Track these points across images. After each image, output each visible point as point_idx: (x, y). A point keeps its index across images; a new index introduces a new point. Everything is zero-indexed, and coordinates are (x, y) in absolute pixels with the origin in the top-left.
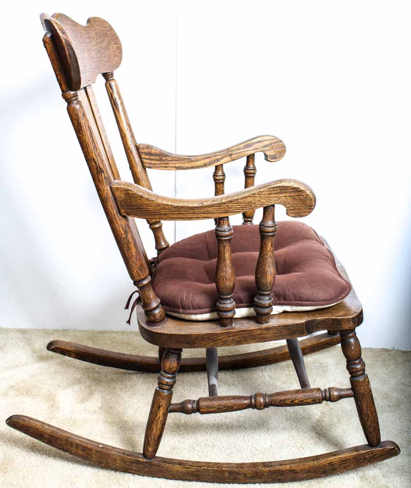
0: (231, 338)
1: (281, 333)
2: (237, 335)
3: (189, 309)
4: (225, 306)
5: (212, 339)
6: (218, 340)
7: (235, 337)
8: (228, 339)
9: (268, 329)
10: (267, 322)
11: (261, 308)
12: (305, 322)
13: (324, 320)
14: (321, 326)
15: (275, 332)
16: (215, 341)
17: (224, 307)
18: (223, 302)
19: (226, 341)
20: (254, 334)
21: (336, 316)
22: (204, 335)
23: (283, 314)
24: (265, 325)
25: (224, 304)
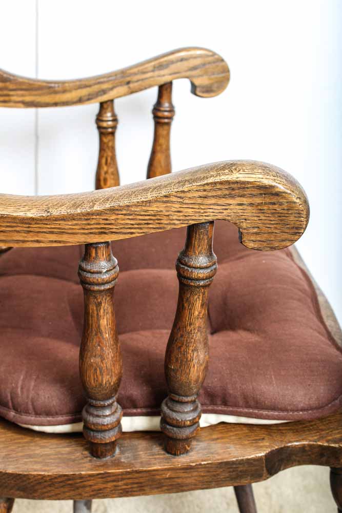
0: (110, 485)
1: (215, 476)
2: (122, 479)
3: (27, 412)
4: (100, 420)
5: (70, 484)
6: (84, 487)
7: (120, 483)
8: (104, 486)
9: (188, 469)
10: (187, 452)
11: (174, 426)
12: (266, 456)
13: (304, 447)
14: (298, 459)
15: (202, 474)
16: (78, 488)
17: (98, 424)
18: (95, 413)
19: (100, 490)
20: (158, 477)
21: (328, 441)
22: (56, 478)
23: (220, 428)
24: (182, 460)
25: (98, 416)
